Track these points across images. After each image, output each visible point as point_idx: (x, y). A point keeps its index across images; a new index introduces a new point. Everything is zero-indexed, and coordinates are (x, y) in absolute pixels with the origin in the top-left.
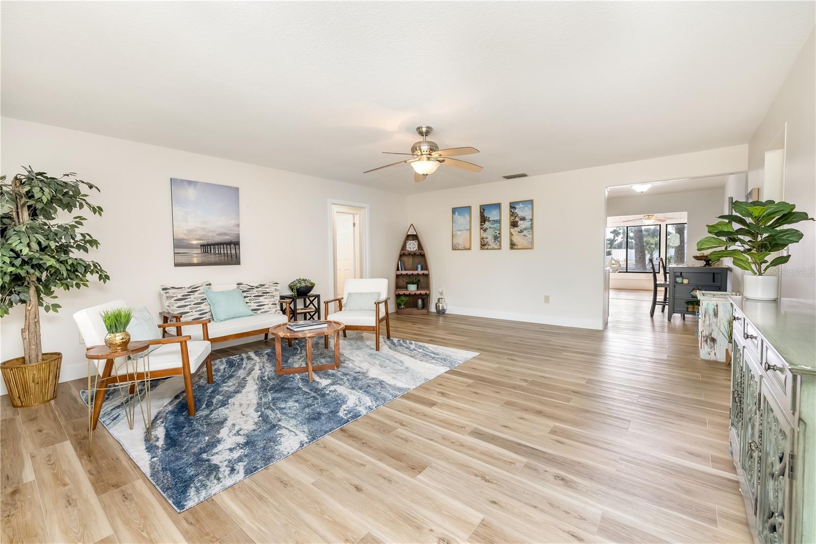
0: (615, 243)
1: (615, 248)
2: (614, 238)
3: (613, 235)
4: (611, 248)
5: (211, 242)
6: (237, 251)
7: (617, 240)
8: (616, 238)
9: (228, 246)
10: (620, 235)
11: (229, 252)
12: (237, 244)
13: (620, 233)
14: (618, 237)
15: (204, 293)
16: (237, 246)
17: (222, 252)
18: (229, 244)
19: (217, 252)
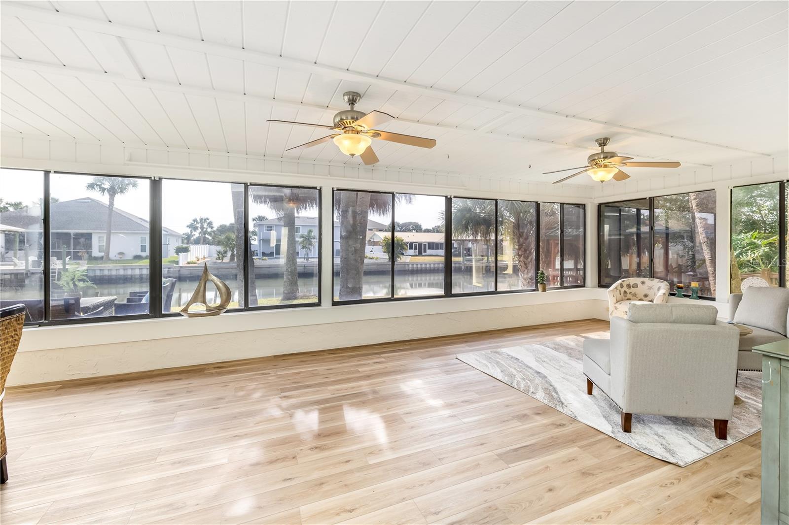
0: (192, 239)
1: (192, 243)
2: (191, 233)
3: (190, 229)
4: (187, 243)
7: (195, 235)
8: (194, 233)
10: (198, 229)
13: (197, 227)
14: (195, 231)
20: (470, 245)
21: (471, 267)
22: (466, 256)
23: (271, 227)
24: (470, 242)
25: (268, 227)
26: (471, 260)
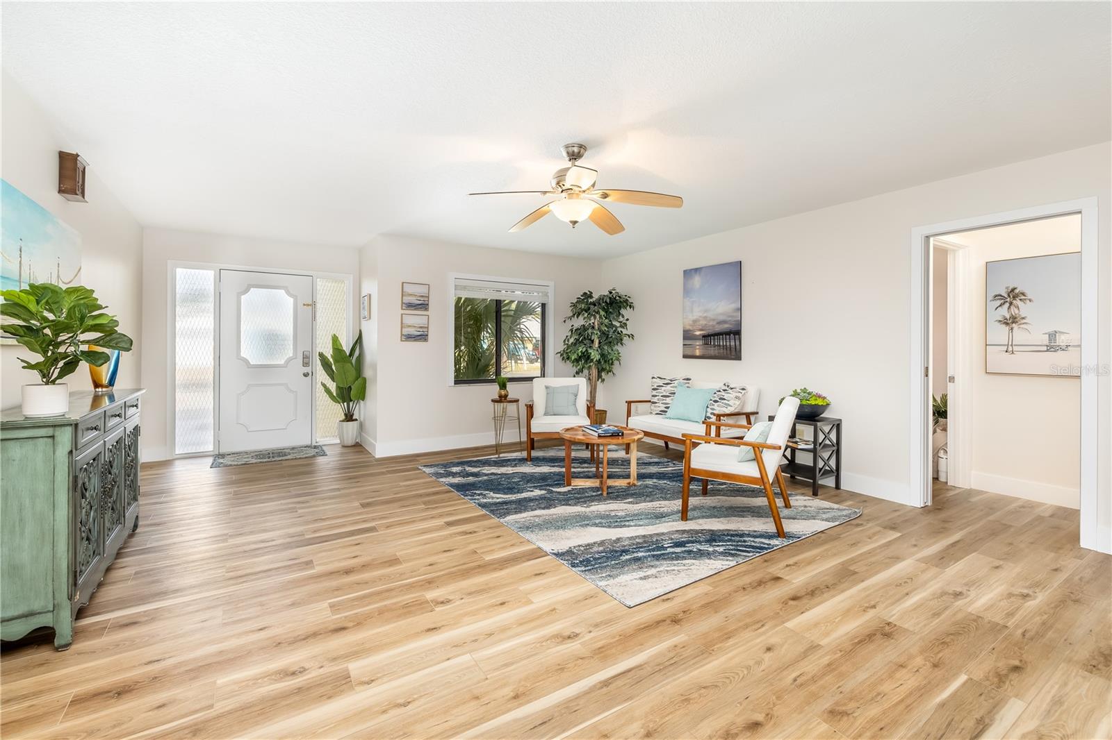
5: (711, 332)
6: (738, 343)
9: (728, 337)
11: (728, 344)
12: (737, 333)
15: (676, 387)
16: (737, 336)
17: (721, 344)
18: (728, 333)
19: (716, 343)
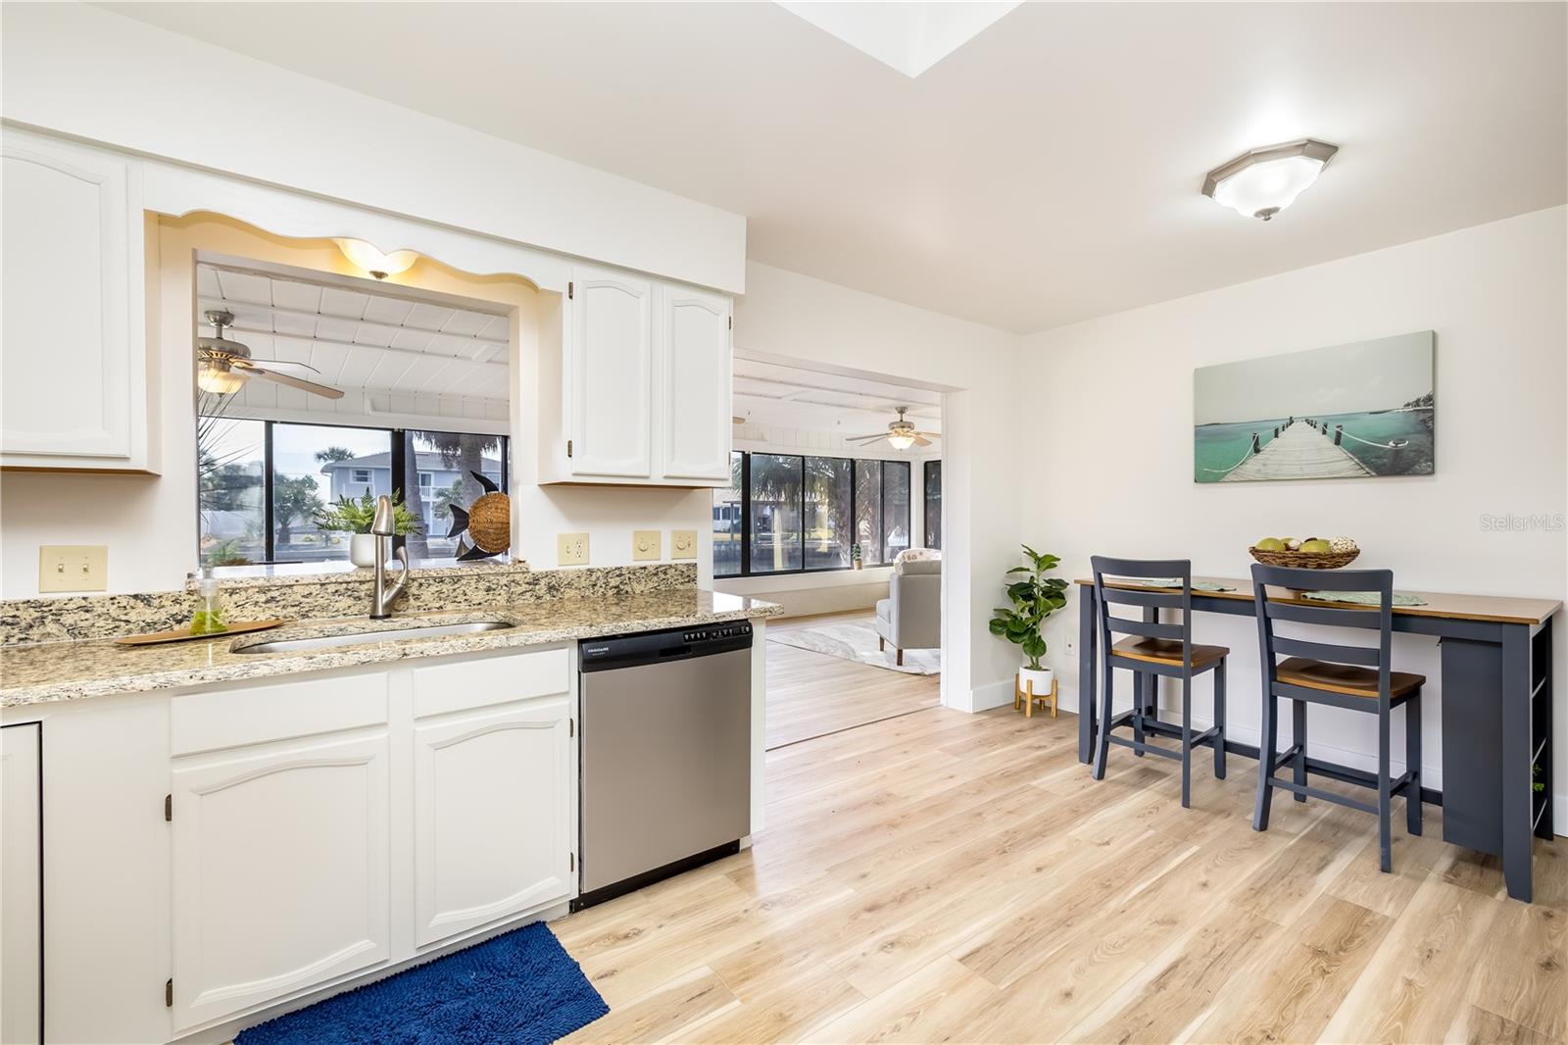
20: (767, 511)
21: (771, 551)
22: (760, 531)
23: (366, 473)
24: (768, 507)
25: (358, 473)
26: (770, 539)
